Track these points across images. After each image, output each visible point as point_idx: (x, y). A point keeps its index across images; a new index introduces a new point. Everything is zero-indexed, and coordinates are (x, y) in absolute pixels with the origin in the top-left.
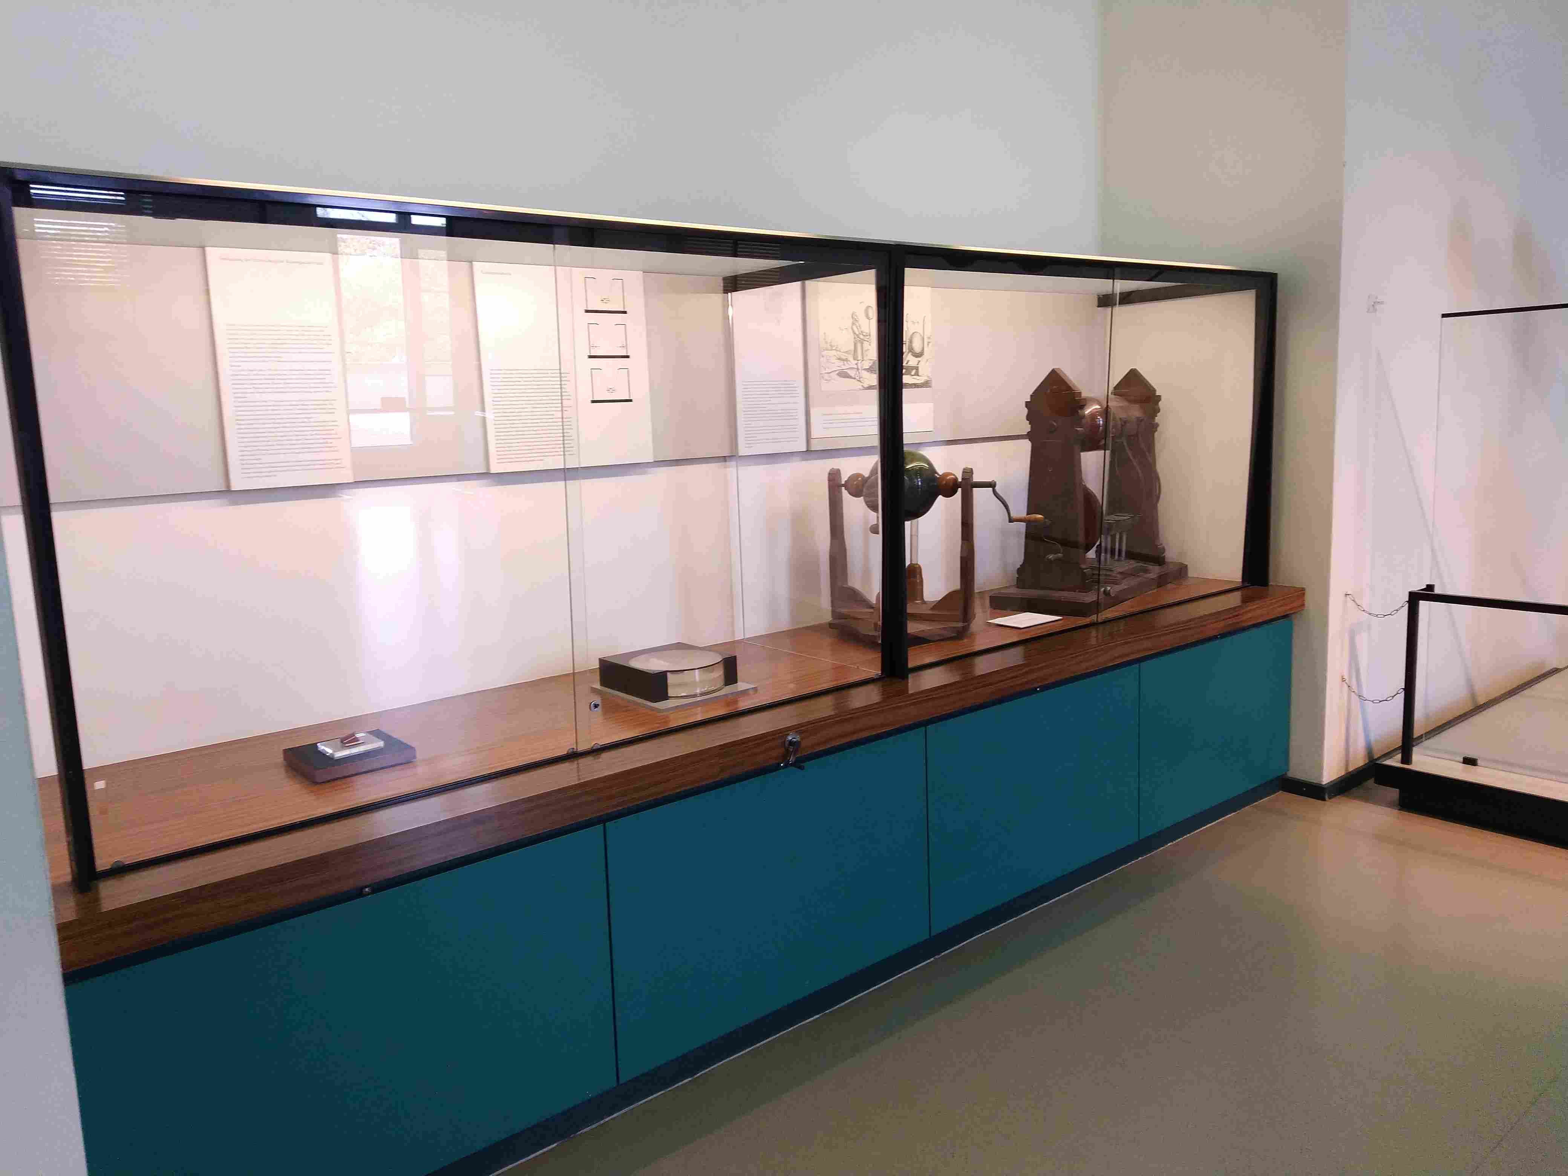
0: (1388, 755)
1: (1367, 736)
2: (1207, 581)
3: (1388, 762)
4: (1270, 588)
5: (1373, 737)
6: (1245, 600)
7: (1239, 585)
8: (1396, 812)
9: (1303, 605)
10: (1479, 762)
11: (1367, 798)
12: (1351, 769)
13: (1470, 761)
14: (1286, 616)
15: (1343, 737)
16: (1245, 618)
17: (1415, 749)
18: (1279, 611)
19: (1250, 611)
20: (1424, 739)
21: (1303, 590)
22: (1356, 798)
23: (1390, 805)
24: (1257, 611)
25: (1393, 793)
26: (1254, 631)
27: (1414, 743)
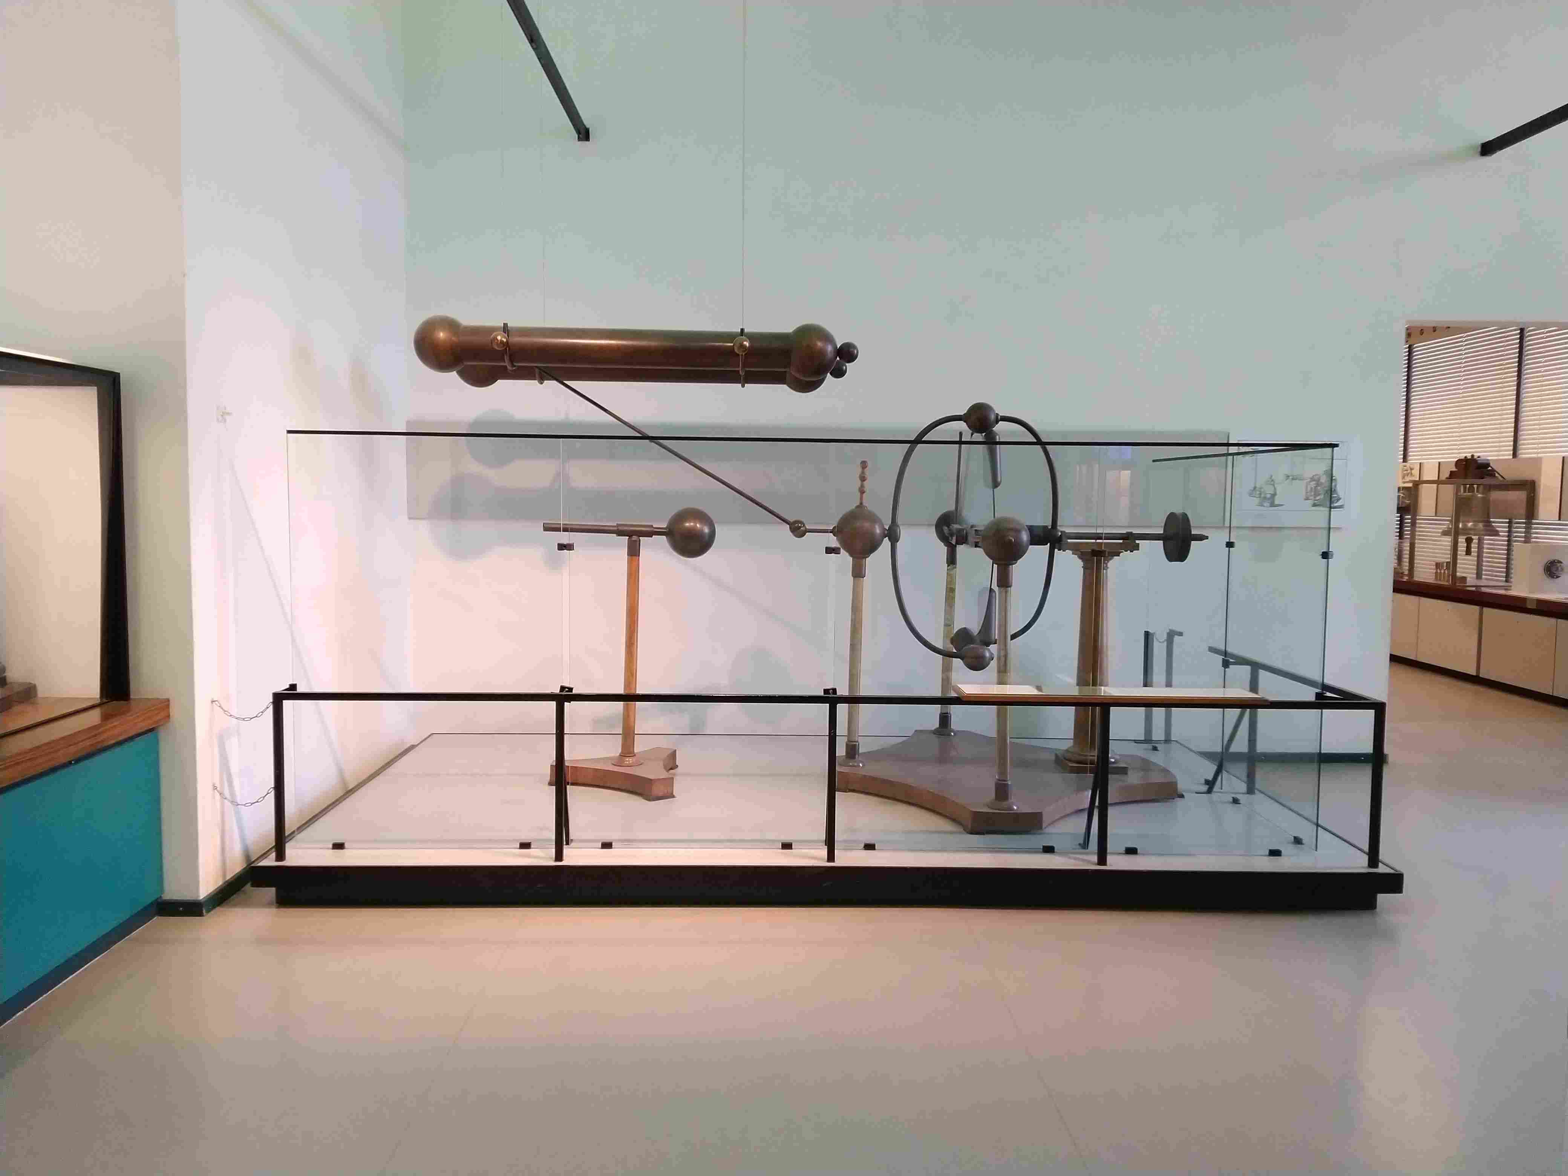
0: (264, 856)
1: (243, 839)
2: (62, 700)
3: (264, 863)
4: (133, 703)
5: (249, 842)
6: (106, 717)
7: (98, 701)
8: (274, 910)
9: (169, 716)
10: (346, 845)
11: (246, 904)
12: (228, 877)
13: (339, 846)
14: (151, 730)
15: (219, 849)
16: (105, 736)
17: (288, 846)
18: (143, 726)
19: (109, 730)
20: (296, 833)
21: (168, 700)
22: (235, 906)
23: (269, 905)
24: (120, 727)
25: (270, 892)
26: (117, 750)
27: (287, 840)
